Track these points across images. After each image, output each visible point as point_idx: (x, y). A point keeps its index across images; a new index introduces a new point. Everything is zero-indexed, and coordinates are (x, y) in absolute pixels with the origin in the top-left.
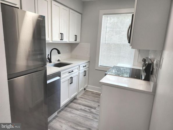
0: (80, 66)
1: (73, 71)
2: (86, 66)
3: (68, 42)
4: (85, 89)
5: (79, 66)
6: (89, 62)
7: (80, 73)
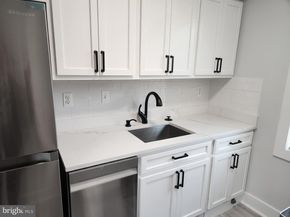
0: (218, 141)
1: (186, 155)
2: (240, 142)
3: (193, 77)
4: (233, 201)
5: (214, 142)
6: (254, 130)
7: (215, 162)
